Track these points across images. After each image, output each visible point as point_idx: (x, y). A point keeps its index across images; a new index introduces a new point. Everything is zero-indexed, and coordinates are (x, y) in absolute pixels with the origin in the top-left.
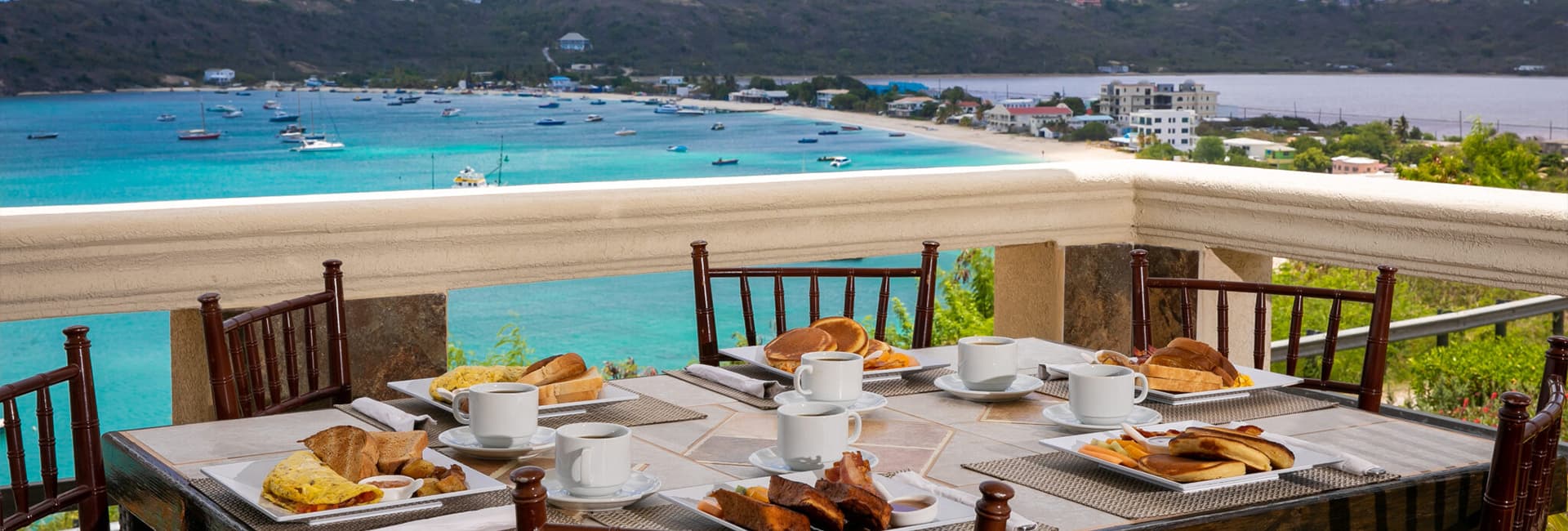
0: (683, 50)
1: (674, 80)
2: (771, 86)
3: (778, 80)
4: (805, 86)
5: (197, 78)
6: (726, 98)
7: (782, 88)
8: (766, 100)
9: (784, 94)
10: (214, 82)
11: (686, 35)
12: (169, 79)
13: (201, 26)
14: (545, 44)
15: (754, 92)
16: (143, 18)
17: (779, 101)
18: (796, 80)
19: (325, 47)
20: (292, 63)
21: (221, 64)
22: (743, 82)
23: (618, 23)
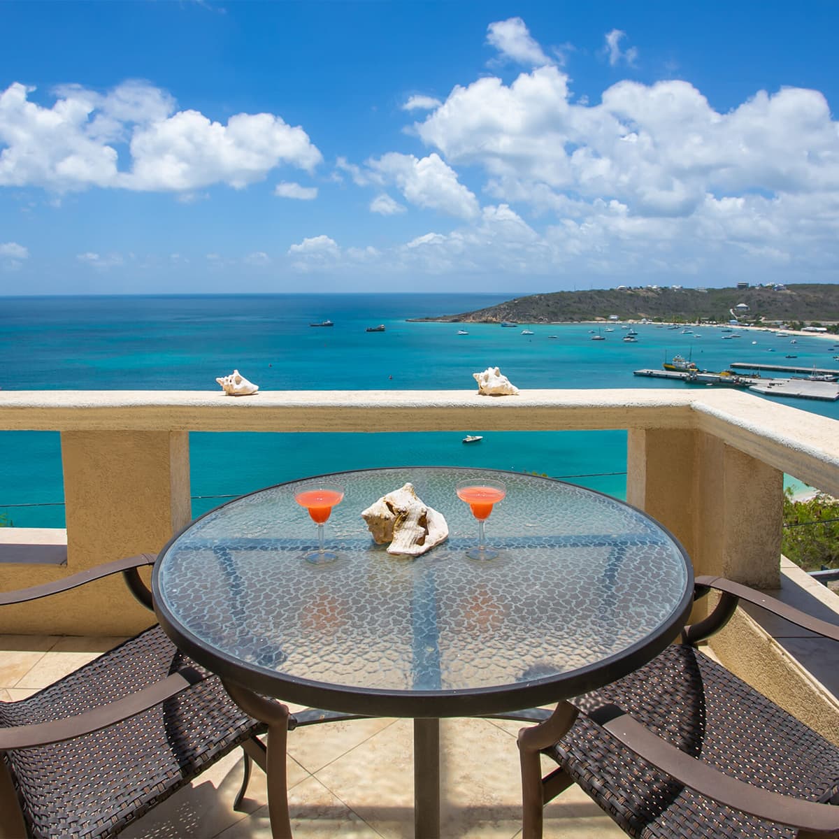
0: (786, 311)
1: (779, 322)
2: (819, 326)
3: (823, 323)
4: (834, 326)
5: (607, 318)
6: (799, 330)
7: (824, 327)
8: (816, 331)
9: (825, 329)
10: (612, 320)
11: (788, 305)
12: (598, 318)
13: (610, 301)
14: (731, 308)
15: (811, 328)
16: (591, 298)
17: (822, 332)
18: (831, 323)
19: (651, 308)
20: (639, 314)
21: (614, 313)
22: (807, 323)
23: (760, 300)
